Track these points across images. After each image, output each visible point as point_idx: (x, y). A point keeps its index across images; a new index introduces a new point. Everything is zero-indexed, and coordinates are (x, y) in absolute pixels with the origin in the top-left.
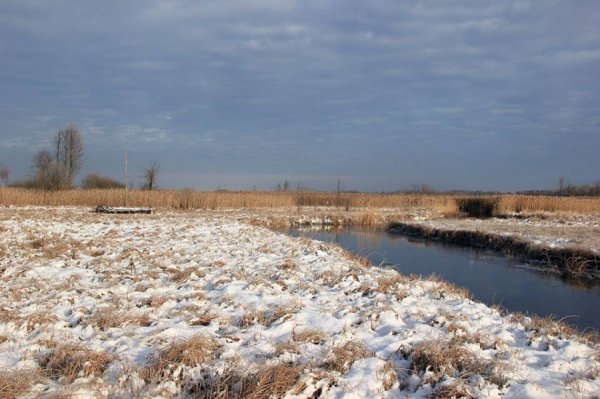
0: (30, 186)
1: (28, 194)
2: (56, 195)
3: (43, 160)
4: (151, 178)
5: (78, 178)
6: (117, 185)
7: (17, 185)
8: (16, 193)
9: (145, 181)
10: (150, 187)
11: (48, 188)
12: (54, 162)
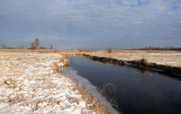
0: (30, 49)
1: (29, 50)
2: (34, 50)
3: (32, 44)
4: (52, 47)
5: (39, 47)
6: (45, 48)
7: (28, 49)
8: (27, 50)
9: (51, 48)
10: (51, 49)
11: (33, 49)
12: (34, 45)
